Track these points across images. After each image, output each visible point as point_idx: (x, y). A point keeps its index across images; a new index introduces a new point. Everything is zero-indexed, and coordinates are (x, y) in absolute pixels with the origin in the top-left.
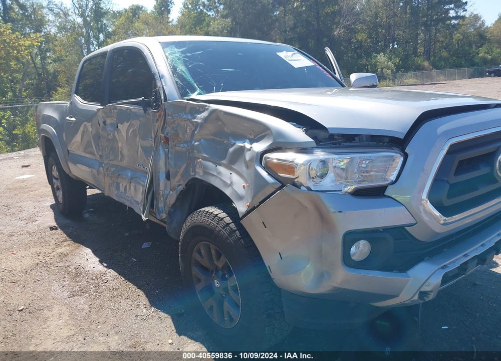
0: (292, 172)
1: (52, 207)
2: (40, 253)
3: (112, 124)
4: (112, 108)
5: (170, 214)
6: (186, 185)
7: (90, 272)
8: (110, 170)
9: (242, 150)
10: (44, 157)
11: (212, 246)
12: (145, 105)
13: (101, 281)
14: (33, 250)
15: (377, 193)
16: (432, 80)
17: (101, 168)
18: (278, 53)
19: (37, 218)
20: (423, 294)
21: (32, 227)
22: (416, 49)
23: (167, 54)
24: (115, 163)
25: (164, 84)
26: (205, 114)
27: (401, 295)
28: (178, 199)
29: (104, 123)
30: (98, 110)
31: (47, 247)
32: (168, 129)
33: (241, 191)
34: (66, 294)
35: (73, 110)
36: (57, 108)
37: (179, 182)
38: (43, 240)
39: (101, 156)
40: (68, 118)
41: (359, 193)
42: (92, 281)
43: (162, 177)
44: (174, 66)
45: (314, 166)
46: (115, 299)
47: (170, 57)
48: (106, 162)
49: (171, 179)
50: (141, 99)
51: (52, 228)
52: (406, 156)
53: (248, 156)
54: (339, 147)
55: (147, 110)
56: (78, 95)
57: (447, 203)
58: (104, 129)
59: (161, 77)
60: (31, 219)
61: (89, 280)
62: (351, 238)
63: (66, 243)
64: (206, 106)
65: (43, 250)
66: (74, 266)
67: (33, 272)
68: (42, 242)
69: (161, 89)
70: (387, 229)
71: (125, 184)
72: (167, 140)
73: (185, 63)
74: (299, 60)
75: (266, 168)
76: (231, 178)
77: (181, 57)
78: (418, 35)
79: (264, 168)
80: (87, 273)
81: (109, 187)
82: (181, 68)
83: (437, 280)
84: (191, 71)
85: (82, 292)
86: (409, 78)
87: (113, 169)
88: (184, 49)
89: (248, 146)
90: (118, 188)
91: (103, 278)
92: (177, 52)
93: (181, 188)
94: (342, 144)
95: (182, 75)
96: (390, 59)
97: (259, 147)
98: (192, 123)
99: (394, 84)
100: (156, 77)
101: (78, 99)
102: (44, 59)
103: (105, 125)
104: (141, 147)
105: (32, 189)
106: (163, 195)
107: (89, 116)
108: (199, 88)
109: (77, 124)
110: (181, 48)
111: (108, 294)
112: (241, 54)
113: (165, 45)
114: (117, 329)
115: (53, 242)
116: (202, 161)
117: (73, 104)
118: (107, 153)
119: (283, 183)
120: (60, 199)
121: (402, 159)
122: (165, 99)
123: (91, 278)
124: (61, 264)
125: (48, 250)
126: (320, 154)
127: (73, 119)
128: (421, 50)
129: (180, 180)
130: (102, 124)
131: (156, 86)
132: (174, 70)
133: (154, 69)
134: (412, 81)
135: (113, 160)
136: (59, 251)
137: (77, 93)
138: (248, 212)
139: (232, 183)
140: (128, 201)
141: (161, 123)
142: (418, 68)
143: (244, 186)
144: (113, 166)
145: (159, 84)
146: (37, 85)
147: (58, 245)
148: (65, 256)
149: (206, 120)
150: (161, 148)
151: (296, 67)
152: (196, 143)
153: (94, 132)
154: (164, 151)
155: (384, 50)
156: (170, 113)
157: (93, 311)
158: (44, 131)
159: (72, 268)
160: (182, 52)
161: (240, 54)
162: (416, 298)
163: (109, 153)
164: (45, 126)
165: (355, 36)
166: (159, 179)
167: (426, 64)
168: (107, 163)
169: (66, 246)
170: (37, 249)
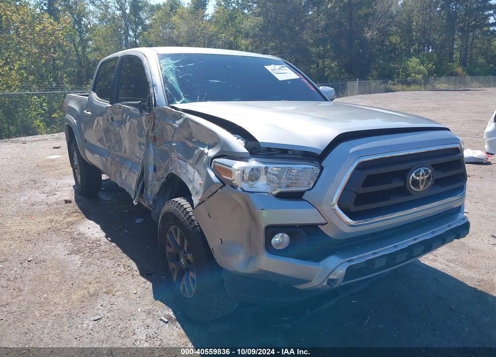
0: (231, 175)
1: (74, 186)
2: (53, 220)
3: (118, 121)
4: (118, 107)
5: (154, 201)
6: (166, 178)
7: (89, 238)
8: (115, 160)
9: (202, 153)
10: (68, 143)
11: (178, 229)
12: (141, 108)
13: (95, 245)
14: (49, 217)
15: (297, 196)
16: (465, 86)
17: (109, 157)
18: (265, 67)
19: (56, 193)
20: (331, 281)
21: (52, 199)
22: (451, 54)
23: (162, 65)
24: (119, 153)
25: (155, 92)
26: (181, 121)
27: (313, 281)
28: (161, 189)
29: (112, 118)
30: (108, 107)
31: (60, 216)
32: (157, 130)
33: (198, 187)
34: (66, 252)
35: (90, 105)
36: (79, 102)
37: (162, 175)
38: (57, 211)
39: (109, 147)
40: (85, 111)
41: (281, 196)
42: (89, 245)
43: (151, 169)
44: (166, 77)
45: (247, 171)
46: (103, 259)
47: (164, 68)
48: (112, 153)
49: (157, 172)
50: (138, 102)
51: (66, 202)
52: (322, 169)
53: (205, 159)
54: (272, 158)
55: (142, 112)
56: (94, 92)
57: (354, 209)
58: (111, 124)
59: (154, 86)
60: (52, 193)
61: (86, 243)
62: (272, 230)
63: (75, 214)
64: (182, 114)
65: (56, 218)
66: (78, 232)
67: (45, 234)
68: (57, 212)
69: (153, 95)
70: (301, 226)
71: (126, 173)
72: (155, 139)
73: (177, 74)
74: (284, 73)
75: (214, 170)
76: (194, 176)
77: (174, 69)
78: (454, 40)
79: (212, 170)
80: (86, 238)
81: (115, 174)
82: (172, 78)
83: (342, 271)
84: (180, 81)
85: (79, 251)
86: (442, 83)
87: (117, 159)
88: (178, 61)
89: (206, 150)
90: (121, 176)
91: (98, 243)
92: (171, 64)
93: (163, 180)
94: (275, 156)
95: (172, 85)
96: (422, 63)
97: (211, 153)
98: (173, 126)
99: (426, 88)
100: (150, 85)
101: (94, 95)
102: (84, 48)
103: (113, 121)
104: (138, 143)
105: (58, 168)
106: (151, 186)
107: (102, 112)
108: (185, 97)
109: (93, 117)
110: (175, 60)
111: (98, 255)
112: (230, 67)
113: (162, 57)
114: (98, 280)
115: (65, 212)
116: (178, 159)
117: (90, 100)
118: (113, 144)
119: (224, 183)
120: (79, 180)
121: (319, 171)
122: (155, 105)
123: (88, 242)
124: (67, 230)
125: (60, 218)
126: (253, 163)
127: (89, 113)
128: (456, 55)
129: (163, 173)
130: (110, 120)
131: (149, 93)
132: (165, 80)
133: (149, 78)
134: (444, 86)
135: (117, 151)
136: (69, 219)
137: (94, 90)
138: (199, 204)
139: (193, 180)
140: (127, 187)
141: (151, 125)
142: (453, 74)
143: (200, 183)
144: (118, 156)
145: (152, 91)
146: (79, 72)
147: (68, 215)
148: (72, 224)
149: (181, 126)
150: (151, 145)
151: (280, 80)
152: (174, 144)
153: (104, 126)
154: (154, 148)
155: (417, 53)
156: (158, 117)
157: (84, 266)
158: (68, 121)
159: (76, 233)
160: (176, 64)
161: (228, 67)
162: (325, 284)
163: (115, 145)
164: (69, 116)
165: (389, 39)
166: (148, 171)
167: (460, 70)
168: (114, 154)
169: (74, 216)
170: (52, 217)
